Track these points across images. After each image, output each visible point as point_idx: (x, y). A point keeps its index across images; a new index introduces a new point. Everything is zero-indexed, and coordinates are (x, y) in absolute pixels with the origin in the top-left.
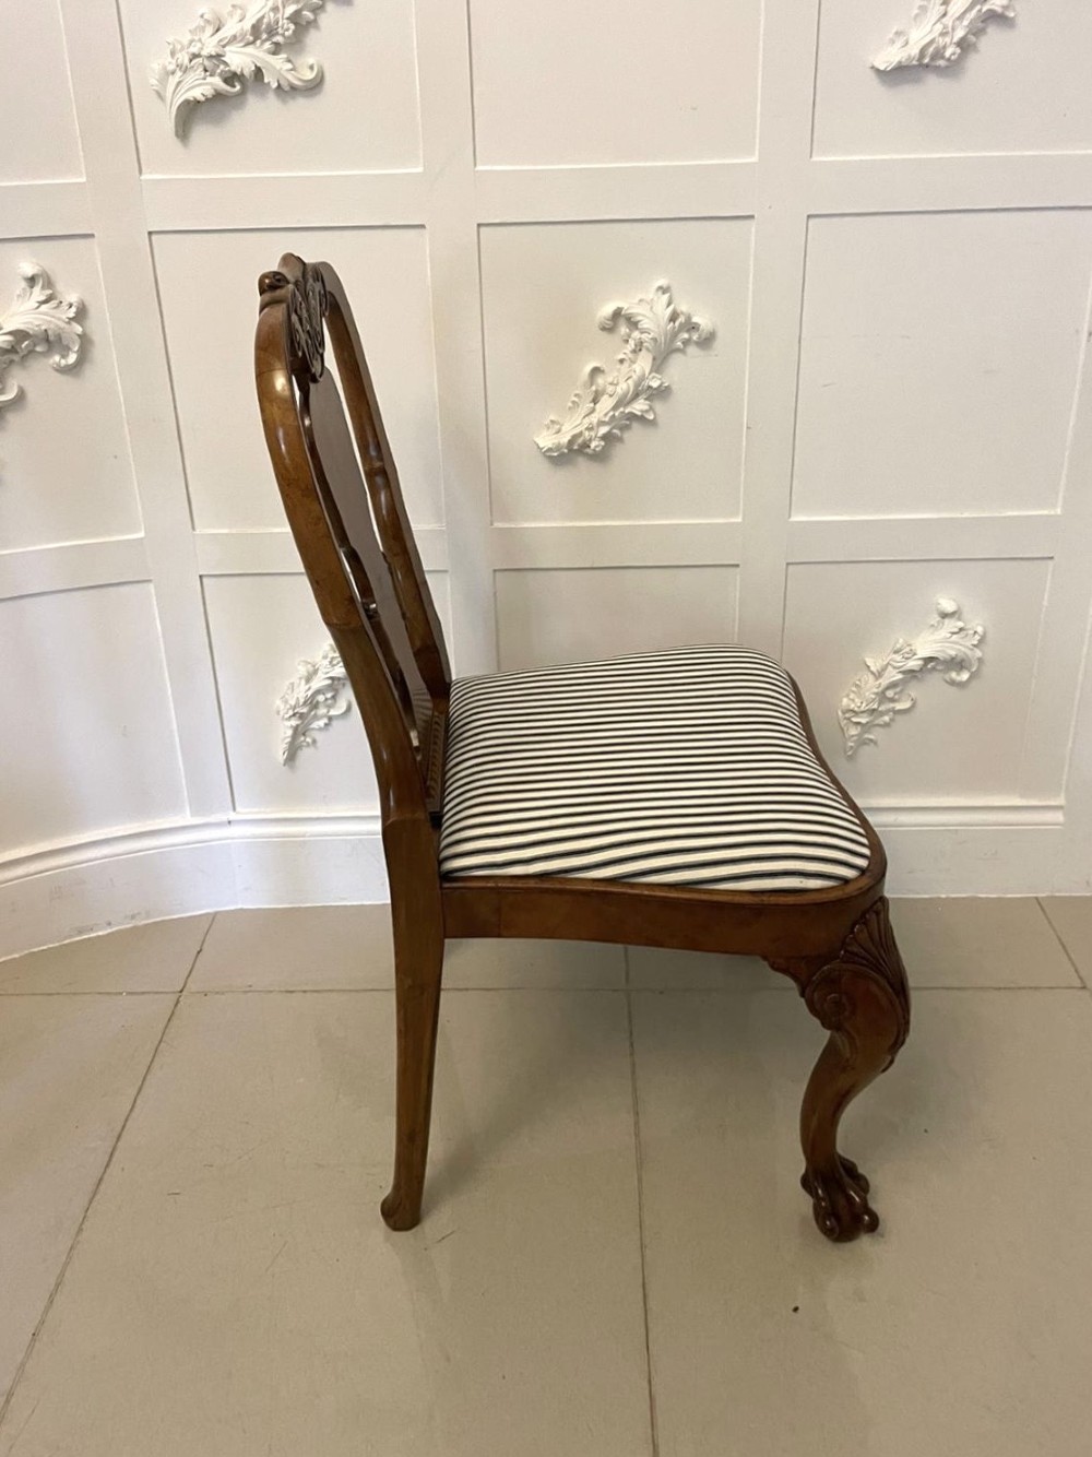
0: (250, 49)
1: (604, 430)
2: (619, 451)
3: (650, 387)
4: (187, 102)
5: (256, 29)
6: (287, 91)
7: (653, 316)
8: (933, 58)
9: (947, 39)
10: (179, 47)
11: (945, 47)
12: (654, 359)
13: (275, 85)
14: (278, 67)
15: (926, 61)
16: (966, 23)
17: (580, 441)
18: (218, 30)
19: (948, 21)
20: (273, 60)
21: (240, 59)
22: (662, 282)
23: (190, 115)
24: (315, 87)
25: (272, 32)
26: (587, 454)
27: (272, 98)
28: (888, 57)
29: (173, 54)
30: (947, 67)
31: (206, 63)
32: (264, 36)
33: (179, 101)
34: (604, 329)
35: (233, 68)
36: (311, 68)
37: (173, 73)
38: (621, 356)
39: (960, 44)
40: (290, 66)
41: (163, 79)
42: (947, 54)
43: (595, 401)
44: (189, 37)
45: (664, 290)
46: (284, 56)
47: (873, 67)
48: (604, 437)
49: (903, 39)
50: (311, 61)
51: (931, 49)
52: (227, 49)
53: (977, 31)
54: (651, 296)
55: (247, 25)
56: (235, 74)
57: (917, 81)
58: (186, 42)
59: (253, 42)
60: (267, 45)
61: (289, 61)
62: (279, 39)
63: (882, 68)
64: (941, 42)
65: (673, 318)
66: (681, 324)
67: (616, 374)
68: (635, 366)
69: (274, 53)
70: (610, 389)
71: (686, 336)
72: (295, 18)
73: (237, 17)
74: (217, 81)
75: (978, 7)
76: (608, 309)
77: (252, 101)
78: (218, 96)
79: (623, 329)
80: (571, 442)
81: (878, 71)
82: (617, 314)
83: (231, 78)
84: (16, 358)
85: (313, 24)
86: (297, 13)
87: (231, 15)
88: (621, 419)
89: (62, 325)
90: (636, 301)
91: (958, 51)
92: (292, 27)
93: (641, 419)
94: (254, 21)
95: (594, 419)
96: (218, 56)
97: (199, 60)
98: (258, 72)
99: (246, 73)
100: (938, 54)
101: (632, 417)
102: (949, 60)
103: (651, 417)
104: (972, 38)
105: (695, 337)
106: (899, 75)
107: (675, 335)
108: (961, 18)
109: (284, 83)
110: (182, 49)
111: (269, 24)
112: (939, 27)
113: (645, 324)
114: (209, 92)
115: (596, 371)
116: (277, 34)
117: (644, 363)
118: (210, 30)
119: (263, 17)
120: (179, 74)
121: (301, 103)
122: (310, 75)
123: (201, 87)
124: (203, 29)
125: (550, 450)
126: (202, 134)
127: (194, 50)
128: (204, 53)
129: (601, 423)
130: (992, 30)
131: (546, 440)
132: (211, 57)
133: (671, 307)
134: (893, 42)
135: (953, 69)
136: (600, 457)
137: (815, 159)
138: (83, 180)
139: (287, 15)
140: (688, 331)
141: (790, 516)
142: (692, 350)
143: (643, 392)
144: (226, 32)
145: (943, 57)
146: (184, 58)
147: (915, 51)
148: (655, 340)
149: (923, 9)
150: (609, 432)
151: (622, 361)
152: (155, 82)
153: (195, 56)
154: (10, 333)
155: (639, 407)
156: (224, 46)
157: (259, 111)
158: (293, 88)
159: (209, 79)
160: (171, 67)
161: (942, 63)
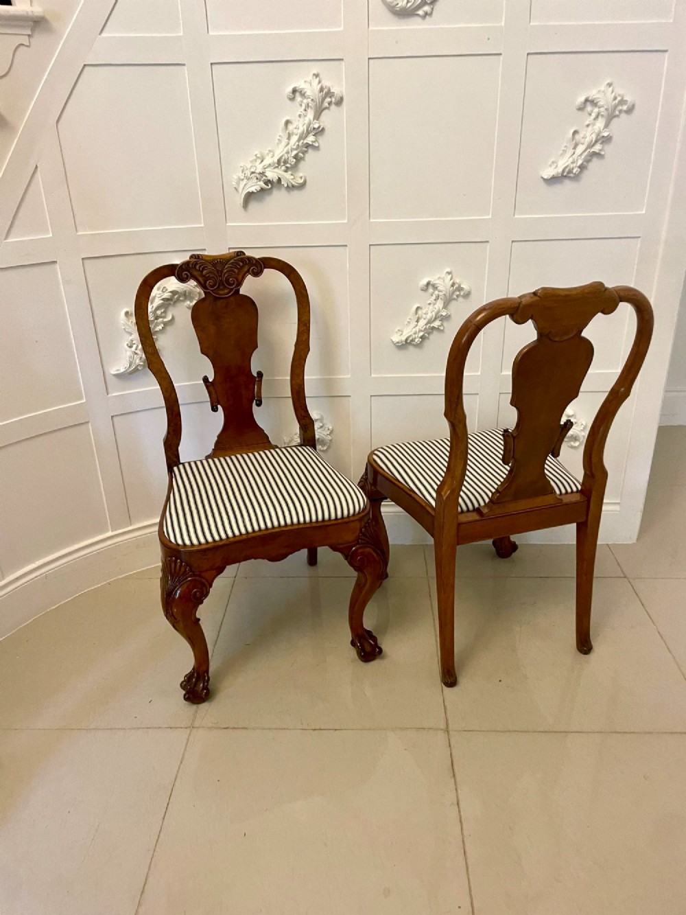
0: (276, 170)
1: (421, 334)
2: (427, 343)
3: (442, 315)
4: (249, 192)
5: (279, 161)
6: (291, 188)
7: (444, 285)
8: (569, 173)
9: (574, 165)
10: (245, 168)
11: (573, 169)
12: (444, 303)
13: (286, 186)
14: (288, 177)
15: (565, 174)
16: (583, 157)
17: (411, 338)
18: (262, 161)
19: (575, 156)
20: (285, 174)
21: (272, 175)
22: (448, 270)
23: (249, 197)
24: (302, 186)
25: (285, 162)
26: (414, 345)
27: (283, 191)
28: (548, 172)
29: (242, 172)
30: (574, 177)
31: (258, 176)
32: (282, 164)
33: (245, 193)
34: (422, 290)
35: (269, 178)
36: (301, 178)
37: (243, 180)
38: (429, 302)
39: (579, 167)
40: (292, 177)
41: (238, 184)
42: (574, 171)
43: (417, 321)
44: (250, 165)
45: (449, 273)
46: (290, 173)
47: (542, 178)
48: (421, 337)
49: (555, 164)
50: (301, 175)
51: (567, 169)
52: (267, 170)
53: (588, 161)
54: (443, 275)
55: (276, 160)
56: (269, 181)
57: (561, 182)
58: (249, 167)
59: (278, 167)
60: (283, 168)
61: (292, 175)
62: (288, 165)
63: (546, 177)
64: (572, 166)
65: (453, 286)
66: (456, 288)
67: (427, 309)
68: (436, 306)
69: (286, 171)
70: (424, 316)
71: (458, 293)
72: (296, 157)
73: (271, 155)
74: (262, 184)
75: (589, 150)
76: (424, 282)
77: (275, 192)
78: (262, 190)
79: (431, 290)
80: (407, 340)
81: (544, 179)
82: (428, 284)
83: (267, 182)
84: (172, 303)
85: (302, 159)
86: (297, 155)
87: (268, 154)
88: (429, 329)
89: (191, 288)
90: (437, 278)
91: (579, 170)
92: (294, 160)
93: (438, 329)
94: (278, 158)
95: (417, 329)
96: (263, 174)
97: (255, 175)
98: (279, 180)
99: (274, 180)
100: (570, 171)
101: (433, 328)
102: (575, 174)
103: (442, 328)
104: (585, 163)
105: (462, 293)
106: (553, 180)
107: (453, 293)
108: (581, 155)
109: (290, 185)
110: (247, 169)
111: (285, 160)
112: (571, 160)
113: (440, 288)
114: (259, 189)
115: (418, 308)
116: (288, 163)
117: (440, 304)
118: (259, 161)
119: (282, 156)
120: (245, 181)
121: (295, 193)
122: (301, 181)
123: (254, 187)
124: (256, 160)
125: (398, 343)
126: (253, 206)
127: (253, 170)
128: (258, 171)
129: (420, 331)
130: (595, 160)
131: (396, 338)
132: (260, 173)
133: (452, 281)
134: (551, 166)
135: (576, 178)
136: (419, 346)
137: (516, 216)
138: (202, 225)
139: (293, 155)
140: (459, 291)
141: (501, 372)
142: (461, 299)
143: (438, 317)
144: (266, 162)
145: (572, 172)
146: (248, 173)
147: (560, 170)
148: (445, 295)
149: (565, 151)
150: (423, 335)
151: (430, 304)
152: (234, 183)
153: (253, 173)
154: (171, 292)
155: (436, 324)
156: (265, 168)
157: (278, 196)
158: (293, 186)
159: (259, 183)
160: (242, 177)
161: (572, 175)
